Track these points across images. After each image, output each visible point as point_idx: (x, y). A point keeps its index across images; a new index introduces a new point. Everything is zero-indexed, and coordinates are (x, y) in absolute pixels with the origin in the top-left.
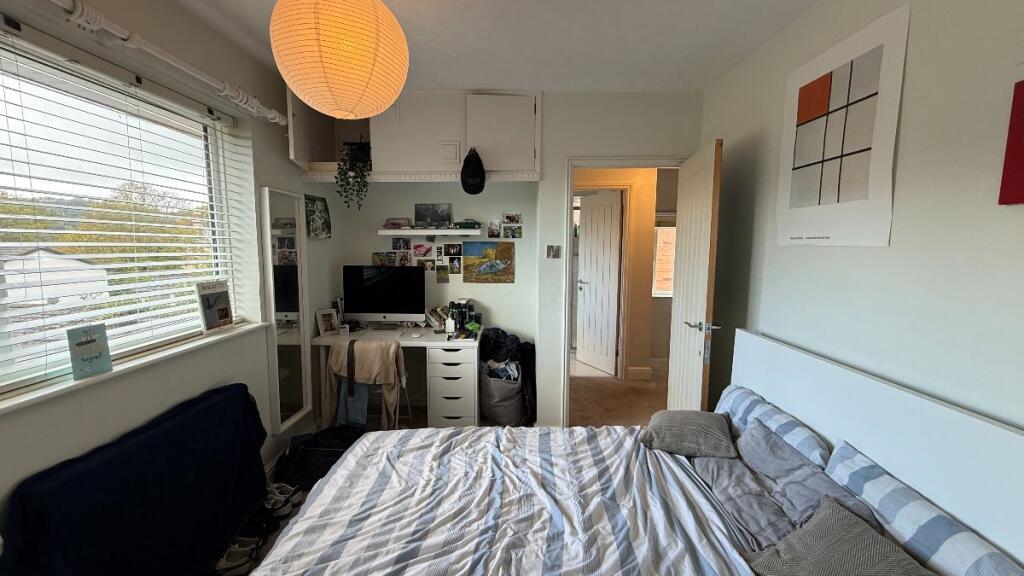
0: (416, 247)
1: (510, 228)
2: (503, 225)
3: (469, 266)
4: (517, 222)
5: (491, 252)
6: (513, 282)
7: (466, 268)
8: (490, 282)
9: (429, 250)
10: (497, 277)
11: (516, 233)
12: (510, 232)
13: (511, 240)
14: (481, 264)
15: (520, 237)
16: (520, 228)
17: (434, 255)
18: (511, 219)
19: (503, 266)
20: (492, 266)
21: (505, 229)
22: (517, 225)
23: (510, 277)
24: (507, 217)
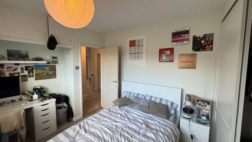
0: (8, 68)
1: (54, 61)
2: (51, 60)
3: (38, 74)
4: (57, 59)
5: (47, 68)
6: (56, 78)
7: (36, 75)
8: (47, 79)
9: (16, 69)
10: (50, 77)
11: (56, 62)
12: (54, 62)
13: (54, 64)
14: (43, 73)
15: (58, 63)
16: (57, 61)
17: (19, 70)
18: (54, 58)
19: (52, 73)
20: (48, 73)
21: (52, 61)
22: (56, 60)
23: (55, 76)
24: (53, 57)
